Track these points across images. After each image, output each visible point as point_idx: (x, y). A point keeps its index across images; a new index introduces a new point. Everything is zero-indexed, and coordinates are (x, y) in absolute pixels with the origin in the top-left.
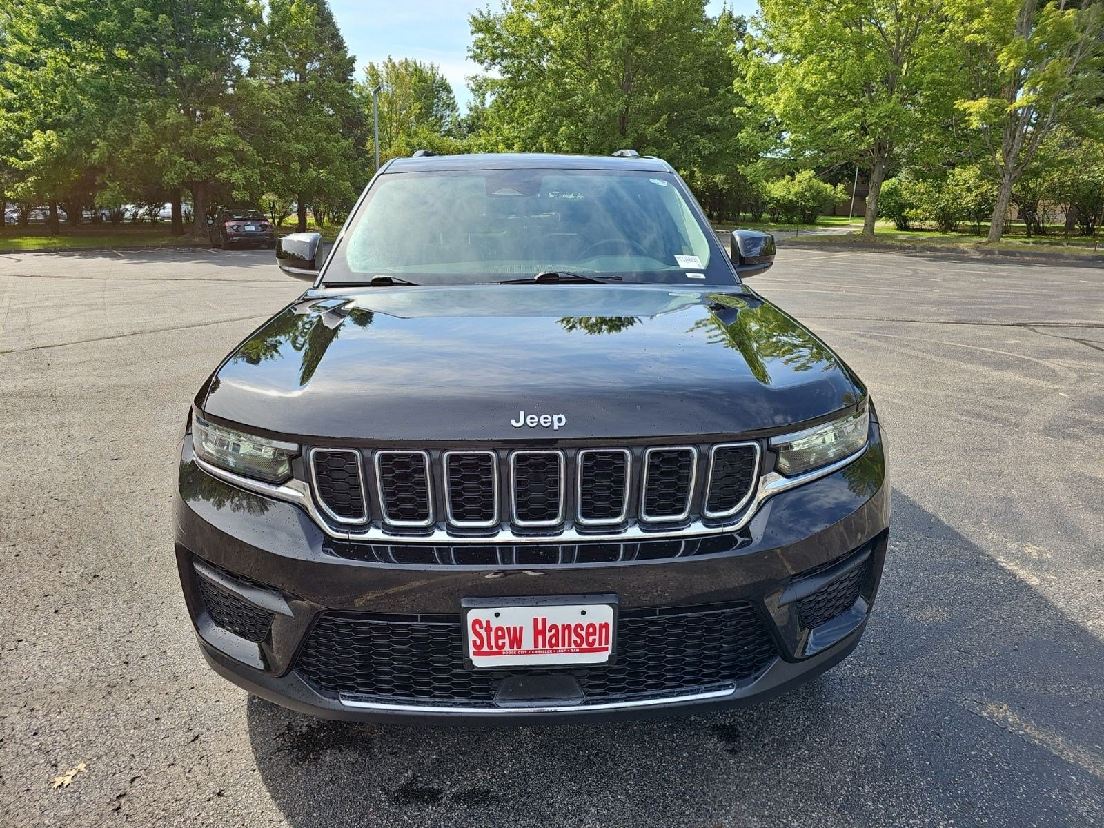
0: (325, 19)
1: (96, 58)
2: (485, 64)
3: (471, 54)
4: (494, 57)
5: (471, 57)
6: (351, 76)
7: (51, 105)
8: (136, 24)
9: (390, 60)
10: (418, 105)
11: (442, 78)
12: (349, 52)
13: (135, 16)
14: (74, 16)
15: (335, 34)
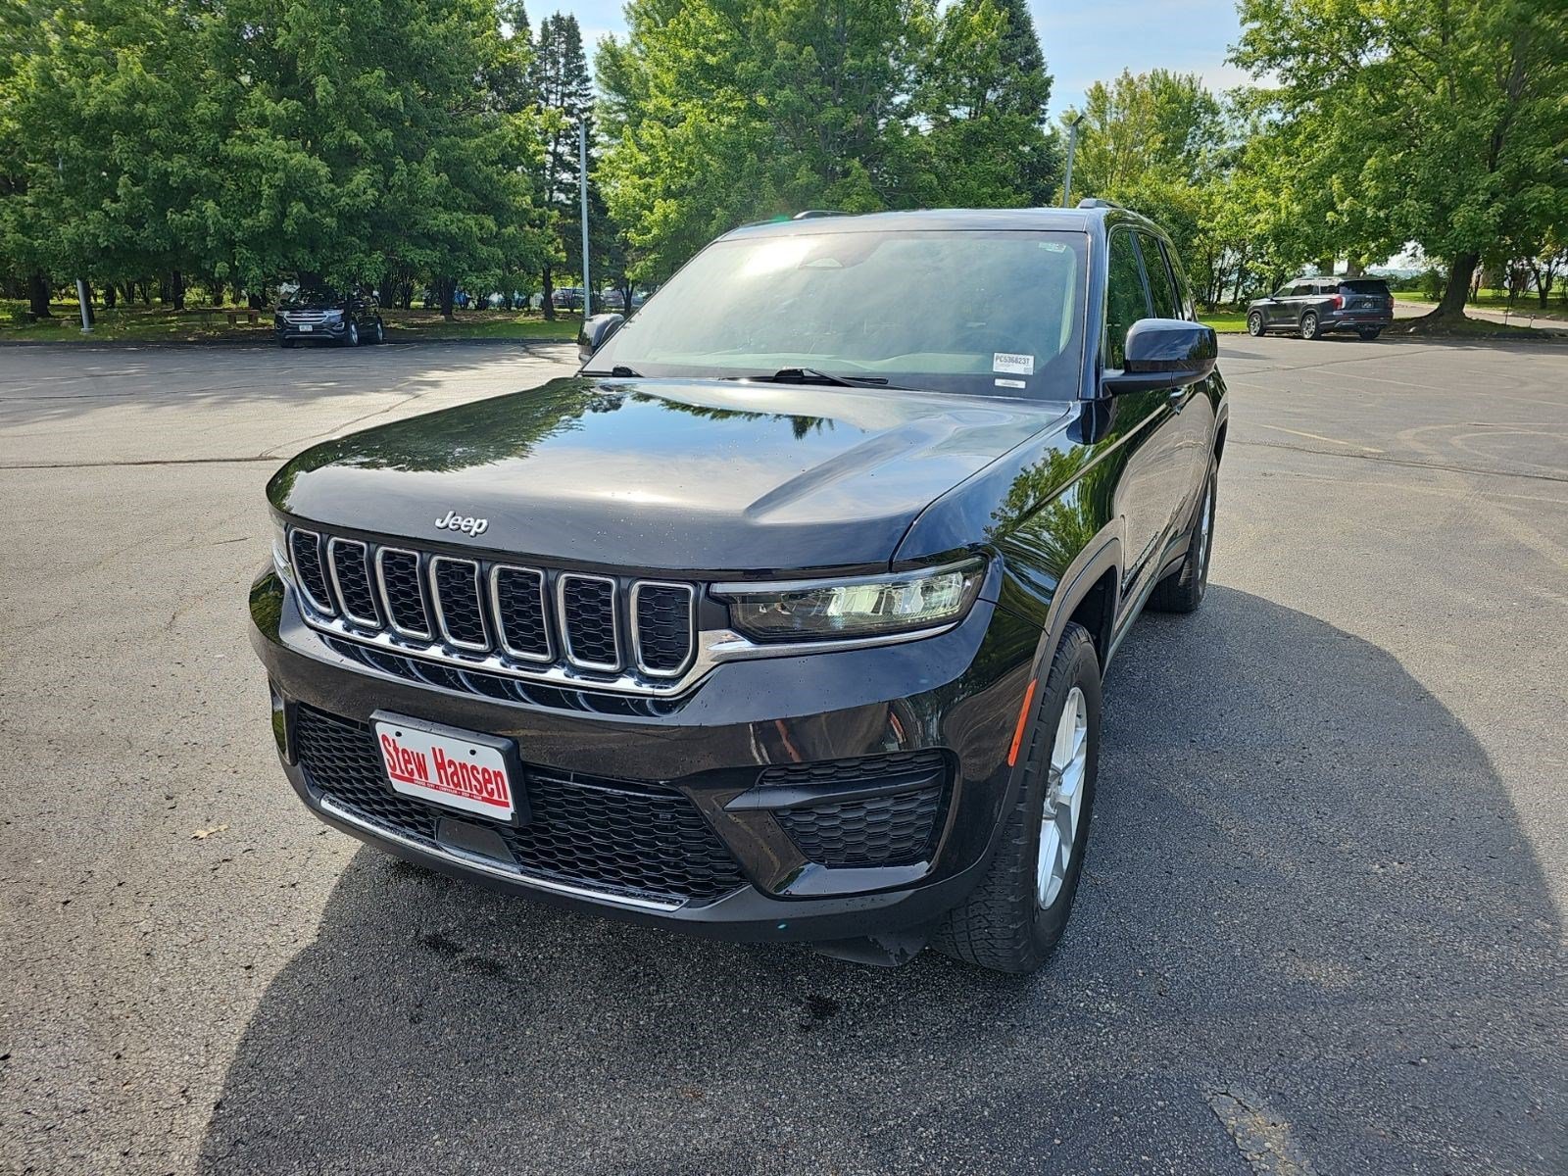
0: (1019, 27)
1: (734, 108)
2: (1254, 69)
3: (1233, 55)
4: (1272, 56)
5: (1231, 61)
6: (1045, 104)
7: (676, 168)
8: (777, 62)
9: (1126, 75)
10: (1161, 137)
11: (1205, 94)
12: (1048, 70)
13: (778, 52)
14: (715, 59)
15: (1031, 48)
